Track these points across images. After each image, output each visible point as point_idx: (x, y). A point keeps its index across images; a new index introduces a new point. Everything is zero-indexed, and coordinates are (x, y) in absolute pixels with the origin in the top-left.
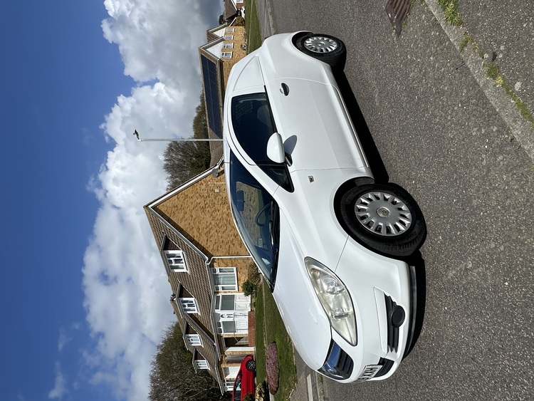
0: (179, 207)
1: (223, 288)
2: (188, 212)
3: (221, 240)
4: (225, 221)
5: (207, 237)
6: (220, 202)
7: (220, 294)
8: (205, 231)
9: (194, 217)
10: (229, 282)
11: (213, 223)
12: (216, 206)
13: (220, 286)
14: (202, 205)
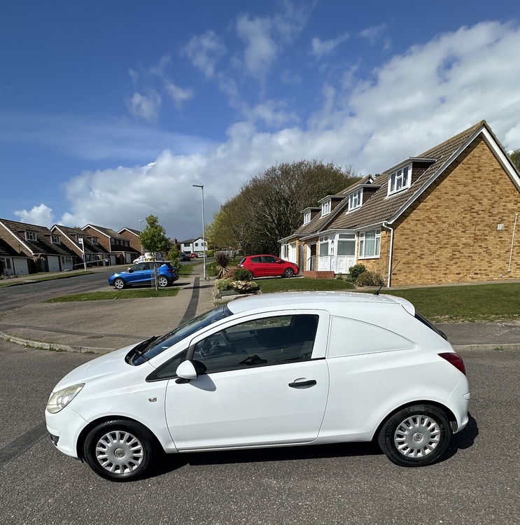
0: (478, 175)
1: (362, 242)
2: (467, 189)
3: (417, 238)
4: (445, 241)
5: (424, 220)
6: (478, 233)
7: (356, 238)
8: (433, 217)
9: (458, 199)
10: (367, 249)
11: (444, 226)
12: (473, 228)
13: (363, 239)
14: (477, 207)
